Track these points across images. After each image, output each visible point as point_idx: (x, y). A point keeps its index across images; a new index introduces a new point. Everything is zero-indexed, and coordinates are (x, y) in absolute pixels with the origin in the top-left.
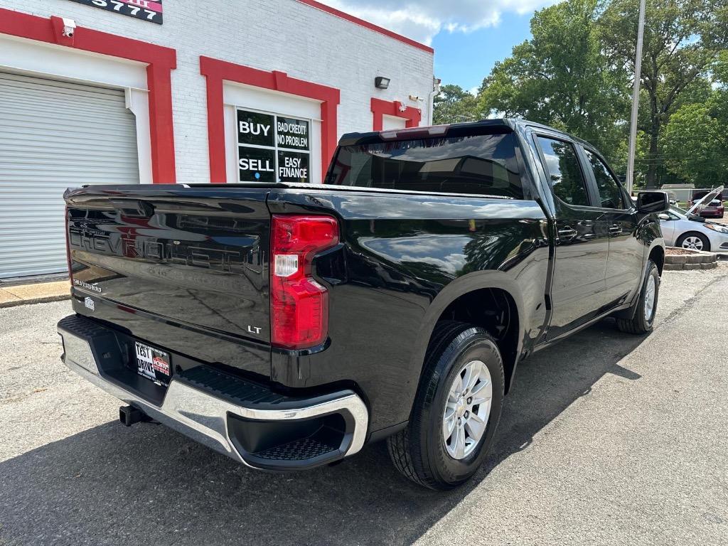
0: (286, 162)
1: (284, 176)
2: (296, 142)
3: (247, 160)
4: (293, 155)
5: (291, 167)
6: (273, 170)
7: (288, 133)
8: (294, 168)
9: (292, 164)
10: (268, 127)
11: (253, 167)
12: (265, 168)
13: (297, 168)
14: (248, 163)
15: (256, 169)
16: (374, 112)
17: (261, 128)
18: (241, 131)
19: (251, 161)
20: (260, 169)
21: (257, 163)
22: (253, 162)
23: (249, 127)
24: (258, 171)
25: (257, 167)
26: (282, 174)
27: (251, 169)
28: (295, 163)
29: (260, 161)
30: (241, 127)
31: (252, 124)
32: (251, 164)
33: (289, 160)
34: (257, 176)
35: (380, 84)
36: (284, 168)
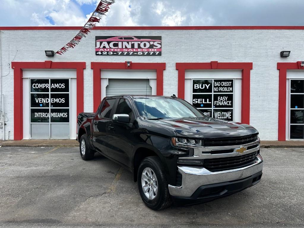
0: (219, 99)
1: (217, 105)
2: (226, 89)
3: (197, 99)
4: (222, 95)
5: (221, 100)
6: (211, 103)
7: (221, 86)
8: (223, 101)
9: (222, 99)
10: (209, 85)
11: (200, 102)
12: (207, 102)
13: (225, 101)
14: (198, 101)
15: (202, 103)
16: (279, 70)
17: (205, 86)
18: (195, 88)
19: (199, 100)
20: (204, 102)
21: (202, 100)
22: (200, 100)
23: (199, 86)
24: (203, 104)
25: (202, 102)
26: (216, 104)
27: (199, 103)
28: (223, 98)
29: (204, 100)
30: (195, 86)
31: (200, 85)
32: (199, 101)
33: (220, 98)
34: (202, 105)
35: (283, 55)
36: (217, 102)
